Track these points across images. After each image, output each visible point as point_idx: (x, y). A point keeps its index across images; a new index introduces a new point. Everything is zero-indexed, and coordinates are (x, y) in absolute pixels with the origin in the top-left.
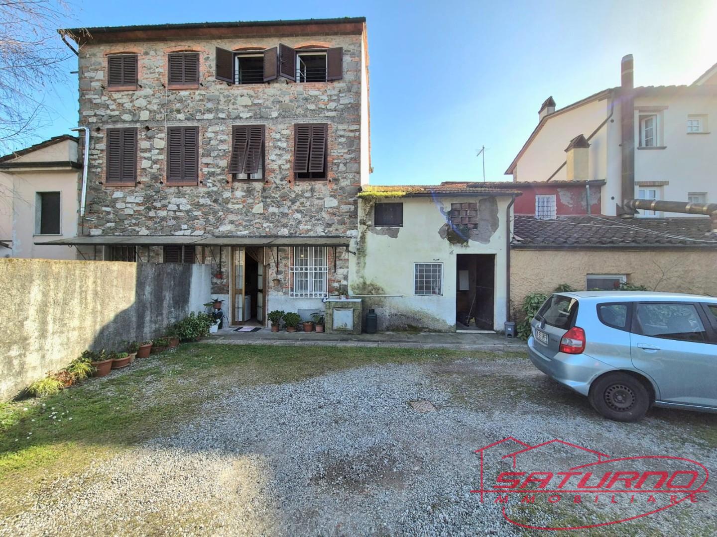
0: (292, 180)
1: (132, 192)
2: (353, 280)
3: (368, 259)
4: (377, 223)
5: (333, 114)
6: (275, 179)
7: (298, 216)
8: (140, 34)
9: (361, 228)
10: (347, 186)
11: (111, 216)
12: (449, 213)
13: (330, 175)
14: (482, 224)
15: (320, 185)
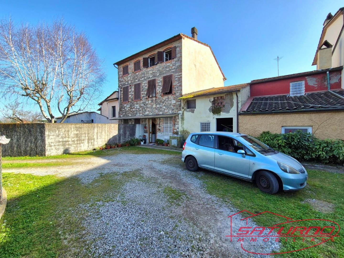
0: (163, 95)
1: (128, 104)
2: (180, 129)
3: (185, 121)
4: (188, 108)
5: (174, 70)
6: (158, 96)
7: (164, 107)
8: (128, 59)
9: (182, 110)
10: (178, 95)
11: (124, 111)
12: (213, 101)
13: (173, 93)
14: (226, 105)
15: (170, 96)
